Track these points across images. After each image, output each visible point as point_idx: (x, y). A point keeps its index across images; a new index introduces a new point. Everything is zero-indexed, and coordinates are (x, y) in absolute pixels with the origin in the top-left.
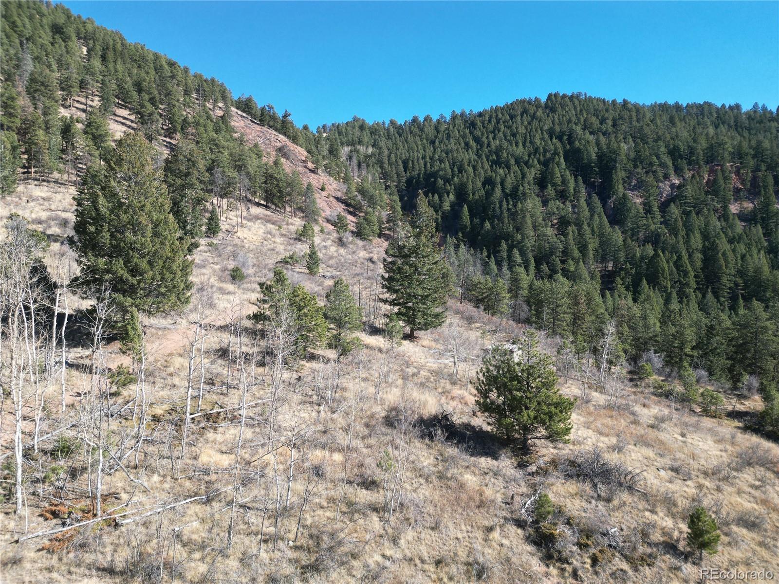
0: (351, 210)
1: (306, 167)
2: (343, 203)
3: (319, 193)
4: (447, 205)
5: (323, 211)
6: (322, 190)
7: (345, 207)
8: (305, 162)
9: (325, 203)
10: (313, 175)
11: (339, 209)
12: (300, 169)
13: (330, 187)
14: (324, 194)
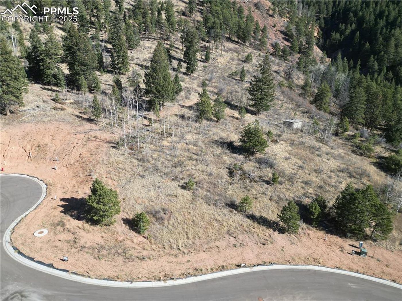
0: (287, 38)
1: (268, 14)
2: (283, 34)
3: (272, 29)
4: (348, 31)
5: (272, 40)
6: (274, 27)
7: (284, 37)
8: (268, 10)
9: (274, 35)
10: (271, 18)
11: (281, 38)
12: (265, 15)
13: (279, 25)
14: (275, 29)
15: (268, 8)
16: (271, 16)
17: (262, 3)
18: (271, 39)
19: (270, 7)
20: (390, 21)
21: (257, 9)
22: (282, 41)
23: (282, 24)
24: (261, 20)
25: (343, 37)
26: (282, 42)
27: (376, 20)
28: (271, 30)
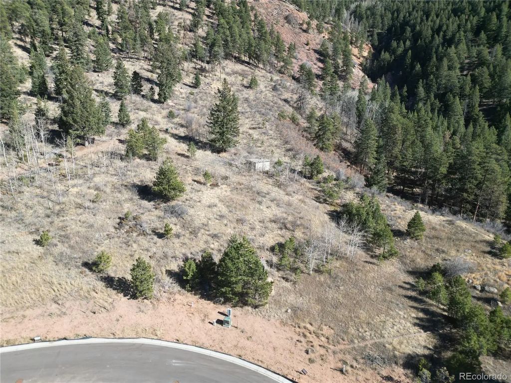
0: (322, 58)
1: (301, 29)
2: (318, 53)
3: (304, 47)
4: (400, 50)
5: (302, 60)
6: (307, 45)
7: (318, 57)
8: (302, 24)
9: (305, 55)
10: (304, 34)
11: (314, 59)
12: (297, 30)
13: (314, 42)
14: (307, 47)
15: (301, 22)
16: (305, 31)
17: (295, 15)
18: (300, 59)
19: (304, 21)
20: (447, 37)
21: (287, 22)
22: (315, 62)
23: (318, 41)
24: (291, 36)
25: (393, 57)
26: (315, 64)
27: (433, 36)
28: (303, 49)
